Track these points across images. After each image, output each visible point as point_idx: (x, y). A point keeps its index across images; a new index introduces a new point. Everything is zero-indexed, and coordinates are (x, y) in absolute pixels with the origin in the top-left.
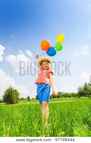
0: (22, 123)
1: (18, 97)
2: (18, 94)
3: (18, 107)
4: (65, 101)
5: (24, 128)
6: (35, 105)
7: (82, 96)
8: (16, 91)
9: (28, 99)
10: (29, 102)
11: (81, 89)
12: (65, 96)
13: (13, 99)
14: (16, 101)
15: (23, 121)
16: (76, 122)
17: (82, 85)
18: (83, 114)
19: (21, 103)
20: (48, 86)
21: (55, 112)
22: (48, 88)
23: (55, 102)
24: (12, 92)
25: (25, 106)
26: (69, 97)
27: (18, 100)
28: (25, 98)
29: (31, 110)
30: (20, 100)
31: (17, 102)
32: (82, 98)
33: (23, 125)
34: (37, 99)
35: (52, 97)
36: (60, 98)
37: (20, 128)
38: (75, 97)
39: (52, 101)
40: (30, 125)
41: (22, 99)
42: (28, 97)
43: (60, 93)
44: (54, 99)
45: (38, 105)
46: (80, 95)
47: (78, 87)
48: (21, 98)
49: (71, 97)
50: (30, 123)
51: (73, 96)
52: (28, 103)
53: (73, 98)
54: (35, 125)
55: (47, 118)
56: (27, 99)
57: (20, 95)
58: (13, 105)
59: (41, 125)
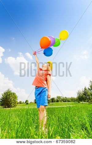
0: (19, 127)
1: (16, 100)
2: (15, 97)
3: (15, 111)
4: (64, 106)
5: (21, 133)
6: (34, 109)
7: (81, 101)
8: (14, 94)
9: (27, 103)
10: (27, 105)
11: (80, 93)
12: (65, 101)
13: (11, 102)
14: (14, 104)
15: (20, 126)
16: (74, 127)
17: (81, 90)
18: (81, 119)
19: (18, 107)
20: (45, 90)
21: (54, 117)
22: (45, 91)
23: (54, 107)
24: (10, 95)
25: (23, 110)
26: (69, 101)
27: (16, 103)
28: (23, 102)
29: (29, 114)
30: (18, 103)
31: (14, 106)
32: (81, 102)
33: (20, 130)
34: (36, 103)
35: (51, 101)
36: (59, 103)
37: (17, 133)
38: (74, 101)
39: (50, 105)
40: (27, 130)
41: (20, 103)
42: (27, 101)
43: (59, 97)
44: (53, 103)
45: (36, 109)
46: (80, 100)
47: (78, 92)
48: (19, 101)
49: (70, 101)
50: (27, 128)
51: (72, 101)
52: (26, 107)
53: (72, 102)
54: (32, 130)
55: (45, 123)
56: (25, 103)
57: (18, 98)
58: (10, 108)
59: (38, 130)
